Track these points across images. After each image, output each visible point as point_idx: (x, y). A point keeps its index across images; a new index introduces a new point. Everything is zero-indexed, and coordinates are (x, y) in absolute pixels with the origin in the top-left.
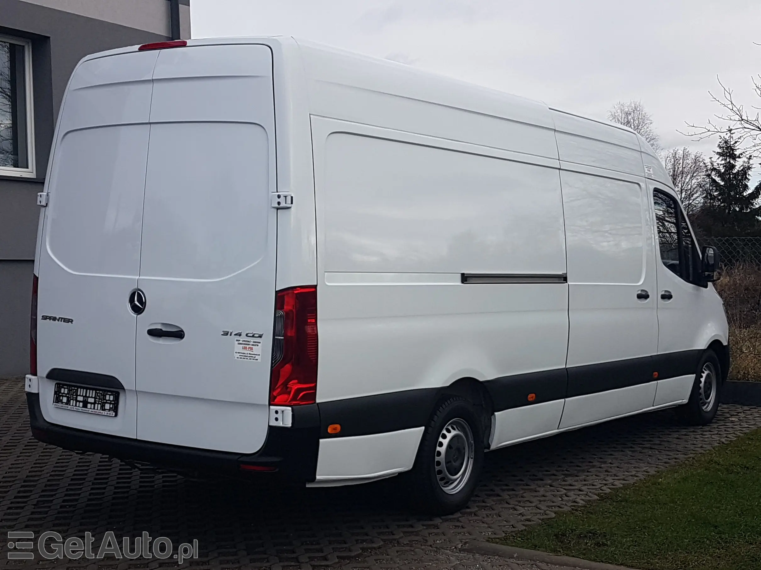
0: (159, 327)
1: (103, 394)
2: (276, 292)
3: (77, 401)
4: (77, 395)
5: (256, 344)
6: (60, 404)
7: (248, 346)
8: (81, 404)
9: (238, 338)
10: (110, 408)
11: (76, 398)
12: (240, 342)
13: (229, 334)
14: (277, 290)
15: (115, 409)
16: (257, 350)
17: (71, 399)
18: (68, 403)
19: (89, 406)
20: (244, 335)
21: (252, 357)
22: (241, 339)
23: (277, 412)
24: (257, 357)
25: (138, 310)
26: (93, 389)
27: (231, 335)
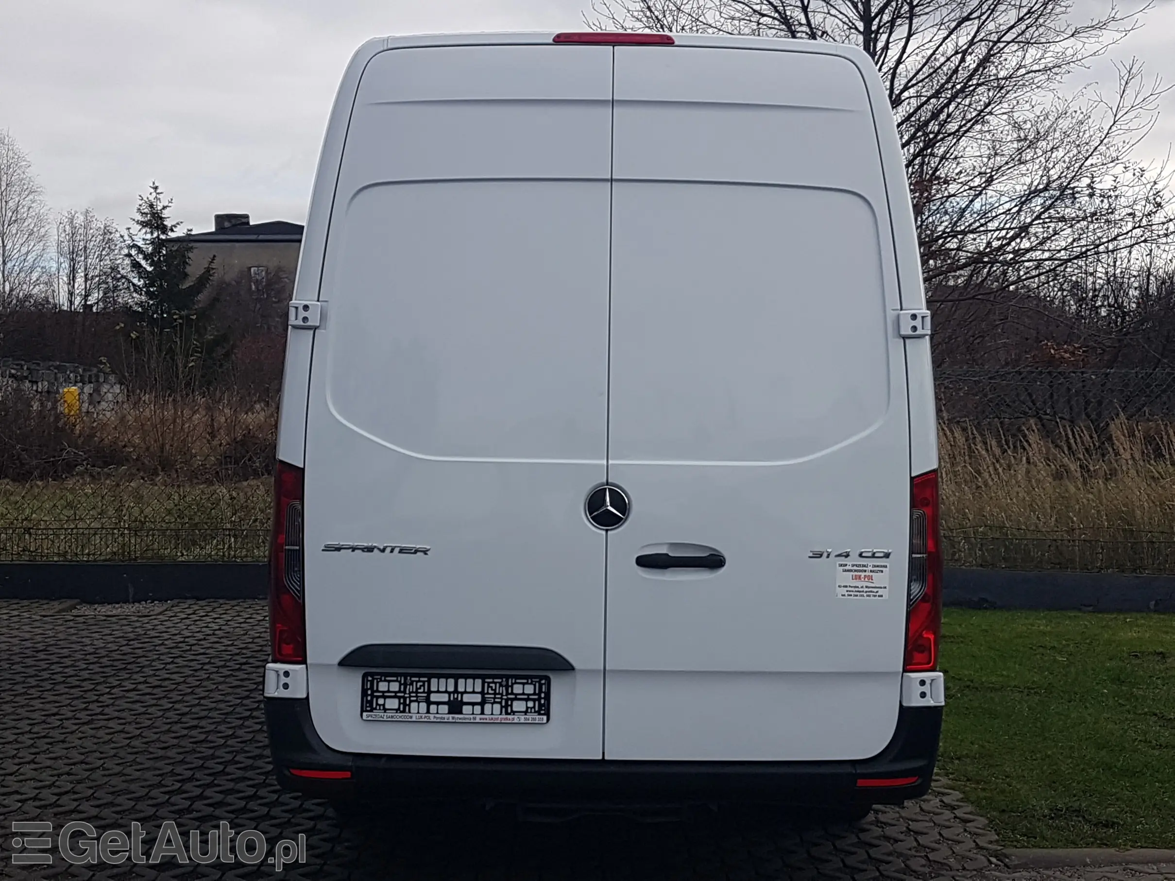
0: (663, 550)
1: (504, 683)
2: (912, 479)
3: (429, 703)
4: (430, 692)
5: (879, 570)
6: (378, 714)
7: (863, 574)
8: (444, 709)
9: (843, 560)
10: (527, 708)
11: (428, 698)
12: (847, 568)
13: (825, 555)
14: (913, 475)
15: (544, 709)
16: (879, 579)
17: (411, 701)
18: (404, 707)
19: (466, 709)
20: (854, 555)
21: (872, 592)
22: (849, 562)
23: (923, 683)
24: (881, 591)
25: (606, 521)
26: (474, 677)
27: (828, 557)
